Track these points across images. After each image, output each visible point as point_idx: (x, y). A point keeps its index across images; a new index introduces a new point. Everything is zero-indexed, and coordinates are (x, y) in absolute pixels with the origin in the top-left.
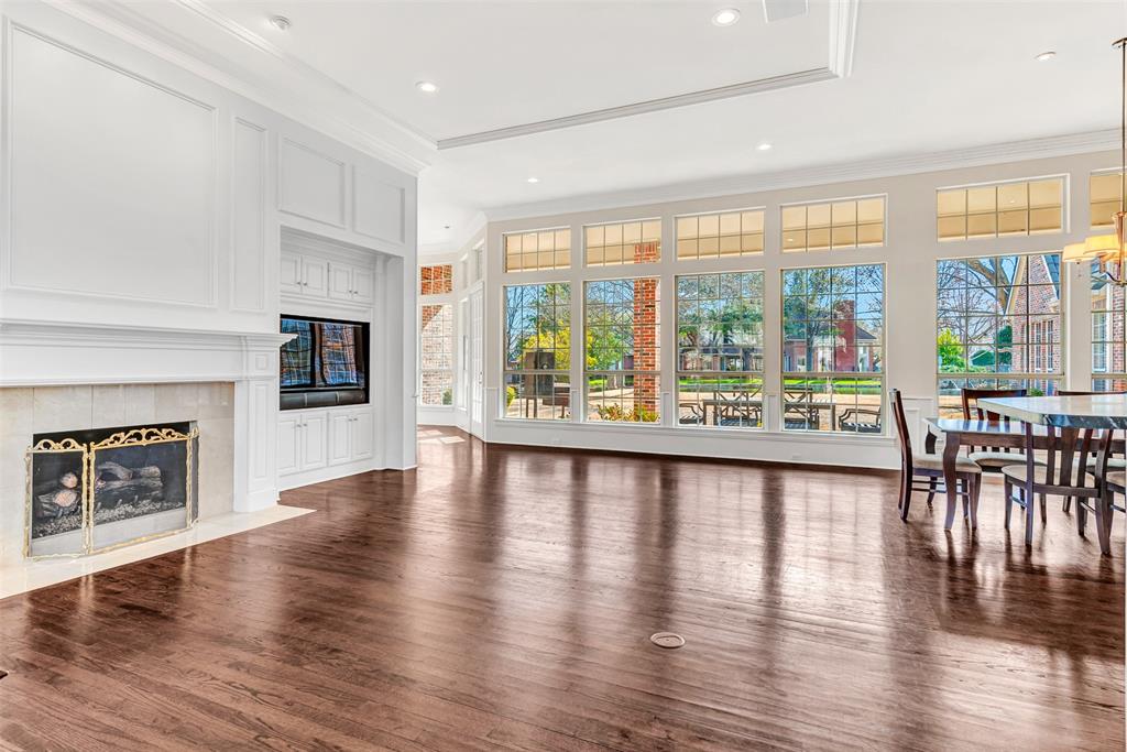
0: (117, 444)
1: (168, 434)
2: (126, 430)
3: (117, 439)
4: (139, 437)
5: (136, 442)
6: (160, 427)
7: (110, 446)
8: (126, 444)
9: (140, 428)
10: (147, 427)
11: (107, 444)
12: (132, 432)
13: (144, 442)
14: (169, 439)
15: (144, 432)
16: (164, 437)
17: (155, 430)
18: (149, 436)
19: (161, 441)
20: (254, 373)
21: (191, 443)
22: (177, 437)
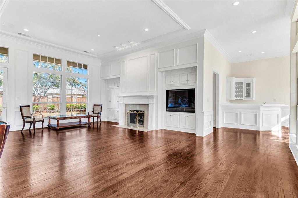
6: (134, 111)
14: (135, 113)
15: (132, 111)
20: (150, 103)
21: (137, 114)
22: (136, 112)
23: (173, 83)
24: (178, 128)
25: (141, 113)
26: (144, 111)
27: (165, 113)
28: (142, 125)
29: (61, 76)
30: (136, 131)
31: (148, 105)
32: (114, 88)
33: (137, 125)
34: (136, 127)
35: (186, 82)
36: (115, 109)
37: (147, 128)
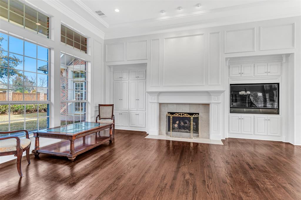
0: (176, 116)
1: (187, 115)
2: (178, 113)
3: (176, 115)
4: (180, 115)
5: (180, 116)
6: (185, 113)
7: (175, 116)
8: (178, 116)
9: (181, 113)
10: (182, 113)
11: (174, 115)
12: (179, 114)
13: (181, 116)
14: (187, 116)
15: (181, 114)
16: (186, 116)
17: (184, 114)
18: (182, 115)
19: (185, 116)
20: (213, 101)
21: (192, 118)
22: (189, 116)
23: (243, 75)
24: (252, 135)
25: (196, 116)
26: (198, 114)
27: (229, 116)
28: (197, 134)
29: (50, 49)
30: (189, 143)
31: (208, 104)
32: (128, 79)
33: (192, 134)
34: (190, 138)
35: (266, 74)
36: (130, 111)
37: (209, 138)
